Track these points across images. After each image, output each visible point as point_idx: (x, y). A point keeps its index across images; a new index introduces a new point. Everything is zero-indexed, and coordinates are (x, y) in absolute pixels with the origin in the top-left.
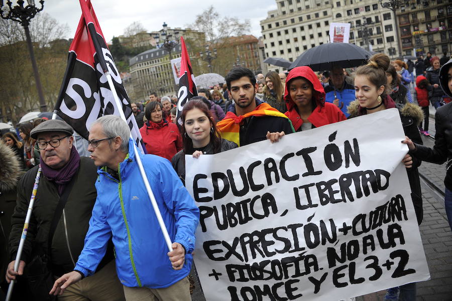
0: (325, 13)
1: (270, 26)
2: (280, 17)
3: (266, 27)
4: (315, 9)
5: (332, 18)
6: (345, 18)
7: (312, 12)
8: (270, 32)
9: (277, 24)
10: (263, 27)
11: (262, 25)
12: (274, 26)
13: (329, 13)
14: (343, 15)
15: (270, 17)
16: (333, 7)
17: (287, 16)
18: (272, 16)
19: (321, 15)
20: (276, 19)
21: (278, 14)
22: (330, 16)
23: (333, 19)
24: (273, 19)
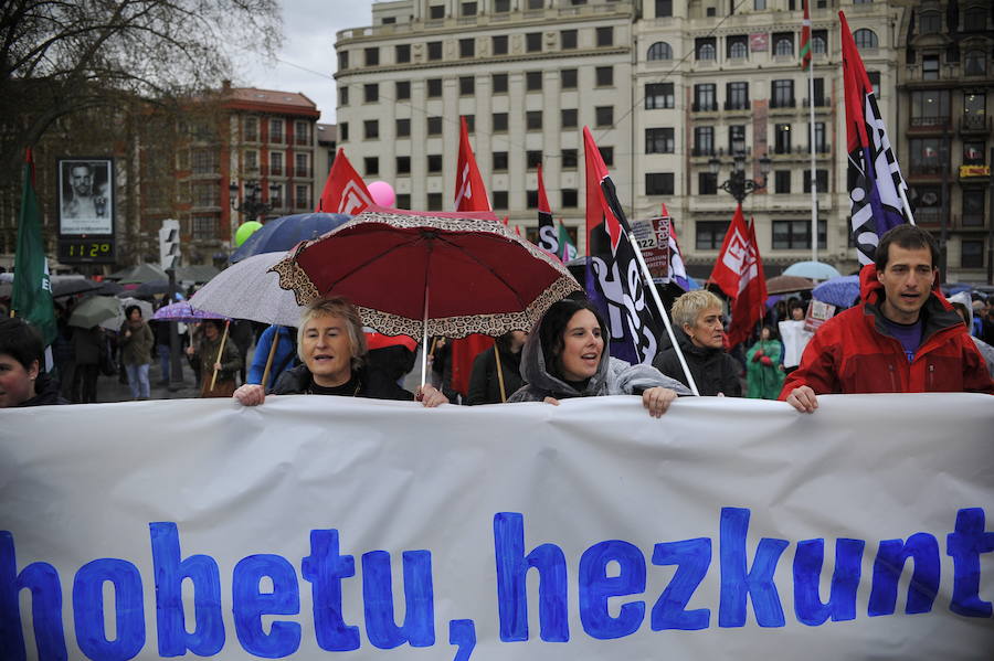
0: (605, 36)
1: (372, 56)
2: (420, 27)
3: (357, 59)
4: (565, 16)
5: (628, 58)
6: (686, 68)
7: (552, 22)
8: (371, 79)
9: (403, 53)
10: (343, 57)
11: (343, 48)
12: (387, 56)
13: (621, 37)
14: (677, 54)
15: (380, 22)
16: (638, 16)
17: (449, 25)
18: (389, 21)
19: (587, 39)
20: (401, 30)
21: (412, 17)
22: (622, 51)
23: (635, 63)
24: (389, 27)
